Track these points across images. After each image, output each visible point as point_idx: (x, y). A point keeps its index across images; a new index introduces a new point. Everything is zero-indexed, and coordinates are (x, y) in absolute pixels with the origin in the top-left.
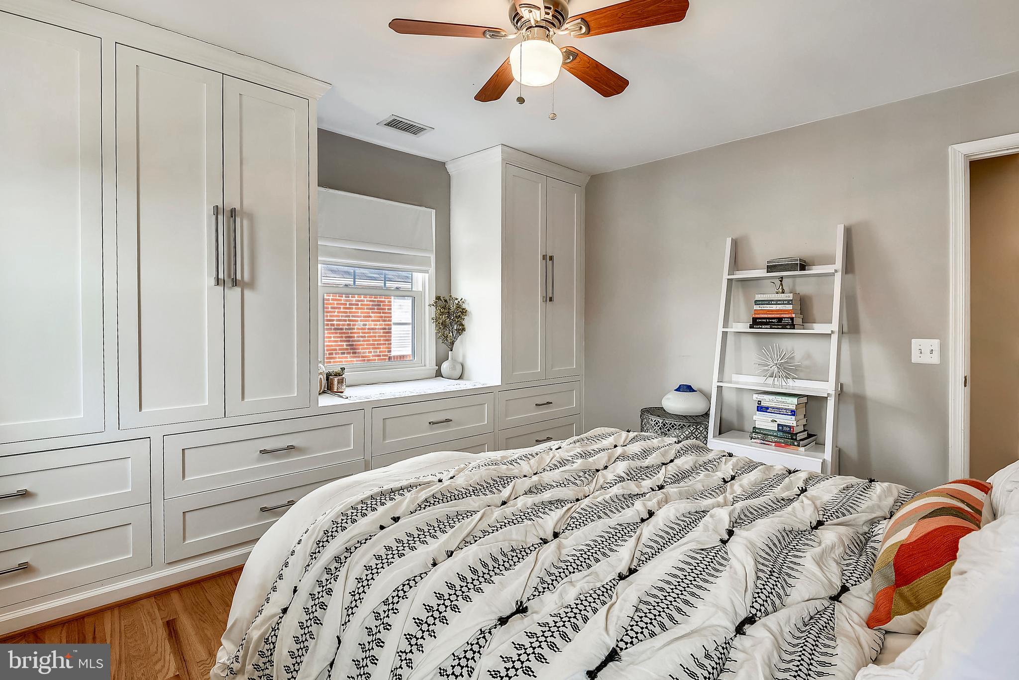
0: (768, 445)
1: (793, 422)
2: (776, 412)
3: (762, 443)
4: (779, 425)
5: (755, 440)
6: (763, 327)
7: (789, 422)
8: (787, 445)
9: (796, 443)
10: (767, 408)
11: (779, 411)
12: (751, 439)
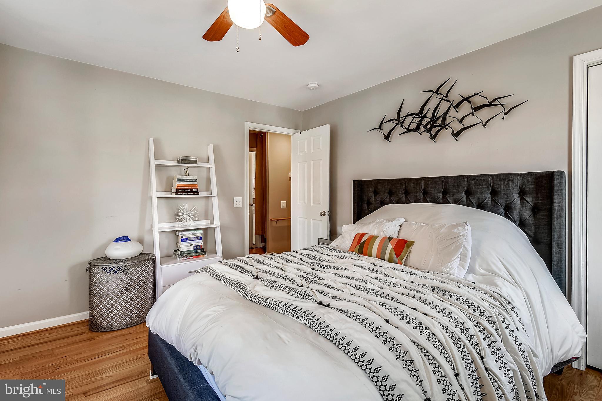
0: (190, 259)
1: (201, 243)
2: (192, 240)
3: (186, 259)
4: (194, 246)
5: (182, 259)
6: (183, 194)
7: (199, 243)
8: (199, 255)
9: (204, 253)
10: (187, 239)
11: (193, 239)
12: (180, 259)
